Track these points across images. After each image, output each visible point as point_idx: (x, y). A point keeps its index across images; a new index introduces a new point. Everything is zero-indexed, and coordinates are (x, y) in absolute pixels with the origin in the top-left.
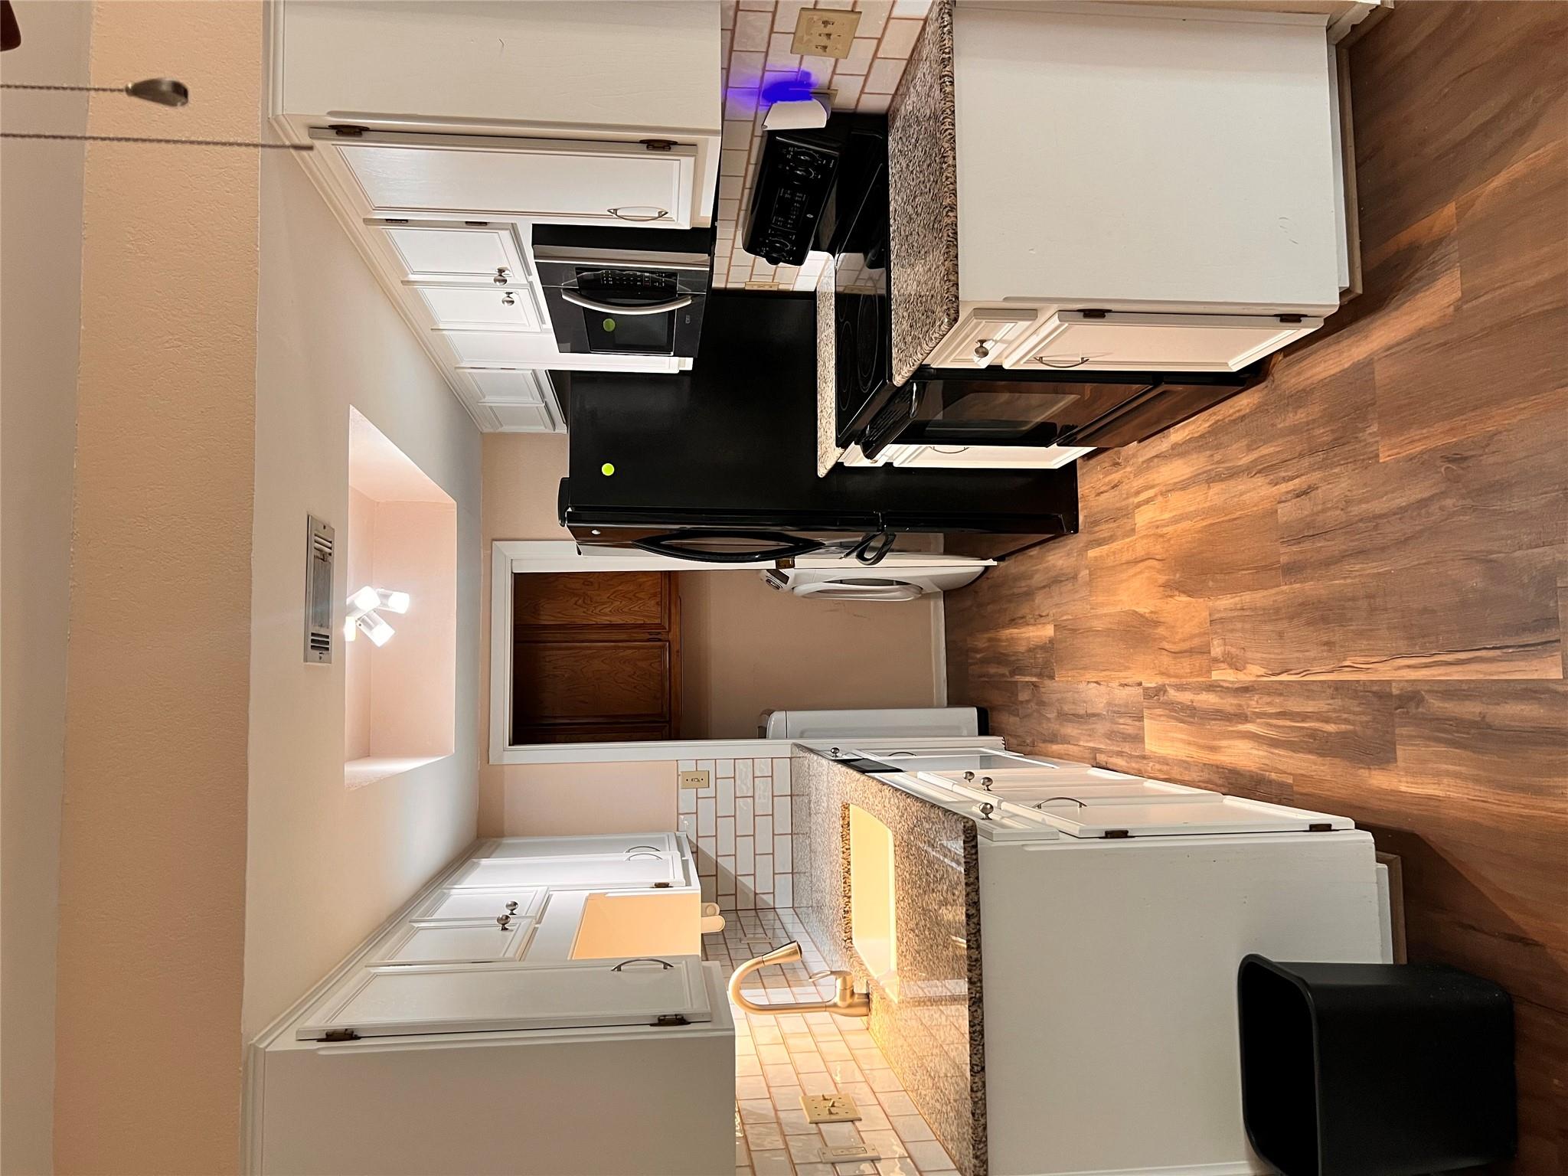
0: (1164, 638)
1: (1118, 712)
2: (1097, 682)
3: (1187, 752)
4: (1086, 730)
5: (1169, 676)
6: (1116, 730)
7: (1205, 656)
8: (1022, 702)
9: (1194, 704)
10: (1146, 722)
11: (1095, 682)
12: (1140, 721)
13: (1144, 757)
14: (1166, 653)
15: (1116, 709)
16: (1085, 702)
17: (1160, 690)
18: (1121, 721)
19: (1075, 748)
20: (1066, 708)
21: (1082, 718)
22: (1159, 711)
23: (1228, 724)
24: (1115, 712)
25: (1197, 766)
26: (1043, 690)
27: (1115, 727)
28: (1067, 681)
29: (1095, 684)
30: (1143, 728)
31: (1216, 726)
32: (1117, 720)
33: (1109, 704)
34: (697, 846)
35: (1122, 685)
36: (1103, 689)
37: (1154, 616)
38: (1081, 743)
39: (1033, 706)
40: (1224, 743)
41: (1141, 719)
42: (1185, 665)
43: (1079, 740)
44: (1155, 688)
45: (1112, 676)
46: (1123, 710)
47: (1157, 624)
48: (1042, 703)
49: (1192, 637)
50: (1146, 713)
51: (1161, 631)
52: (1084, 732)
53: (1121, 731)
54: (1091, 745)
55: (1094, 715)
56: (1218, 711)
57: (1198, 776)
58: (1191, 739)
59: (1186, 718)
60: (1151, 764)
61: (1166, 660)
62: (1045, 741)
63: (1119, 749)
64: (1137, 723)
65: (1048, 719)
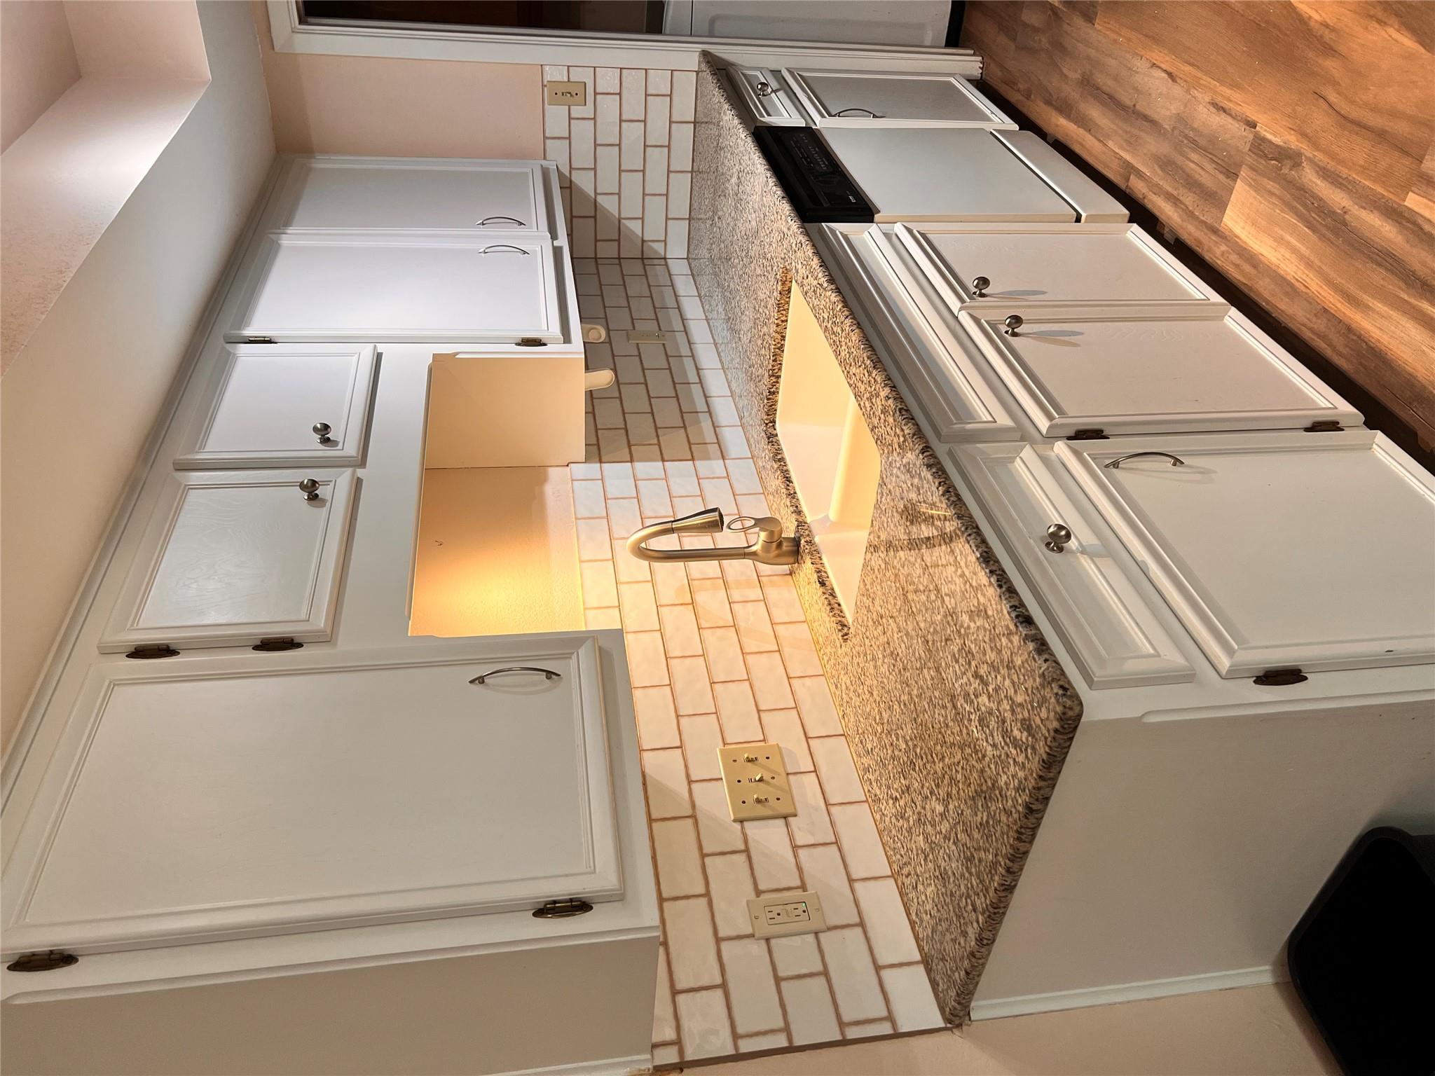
0: (1335, 83)
1: (1193, 142)
2: (1170, 75)
3: (1300, 273)
4: (1126, 132)
5: (1315, 145)
6: (1179, 163)
7: (1407, 161)
8: (1025, 25)
9: (1347, 217)
10: (1240, 186)
11: (1165, 71)
12: (1228, 177)
13: (1215, 231)
14: (1326, 106)
15: (1191, 134)
16: (1136, 89)
17: (1289, 157)
18: (1194, 156)
19: (1097, 143)
20: (1100, 79)
21: (1123, 110)
22: (1270, 185)
23: (1404, 286)
24: (1186, 137)
25: (1310, 303)
26: (1066, 27)
27: (1180, 160)
28: (1115, 41)
29: (1164, 75)
30: (1231, 191)
31: (1378, 276)
32: (1187, 150)
33: (1180, 118)
34: (571, 181)
35: (1215, 105)
36: (1177, 90)
37: (1328, 35)
38: (1110, 144)
39: (1043, 41)
40: (1379, 306)
41: (1233, 175)
42: (1359, 151)
43: (1108, 137)
44: (1277, 146)
45: (1202, 82)
46: (1202, 142)
47: (1329, 50)
48: (1058, 46)
49: (1394, 114)
50: (1244, 172)
51: (1332, 66)
52: (1121, 132)
53: (1187, 170)
54: (1128, 157)
55: (1145, 118)
56: (1390, 255)
57: (1306, 317)
58: (1317, 262)
59: (1320, 227)
60: (1223, 248)
61: (1319, 119)
62: (1048, 103)
63: (1175, 193)
64: (1221, 177)
65: (1064, 77)
